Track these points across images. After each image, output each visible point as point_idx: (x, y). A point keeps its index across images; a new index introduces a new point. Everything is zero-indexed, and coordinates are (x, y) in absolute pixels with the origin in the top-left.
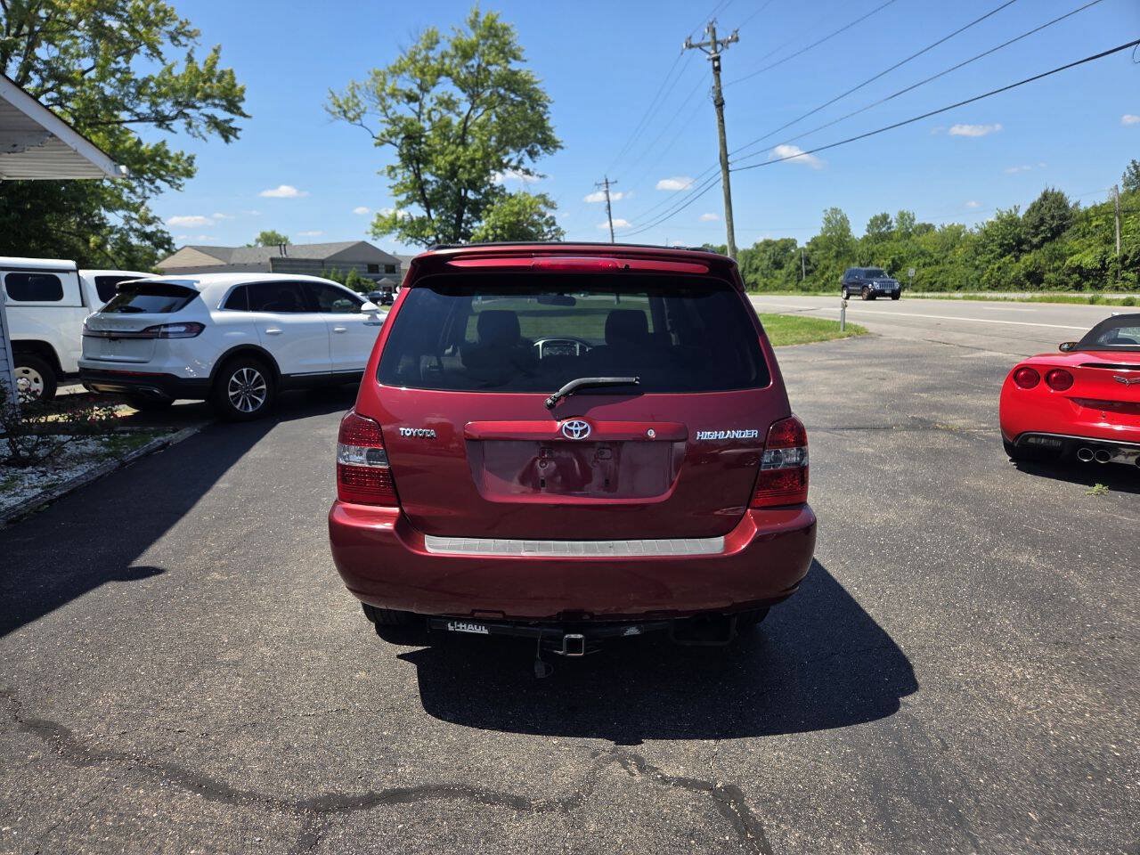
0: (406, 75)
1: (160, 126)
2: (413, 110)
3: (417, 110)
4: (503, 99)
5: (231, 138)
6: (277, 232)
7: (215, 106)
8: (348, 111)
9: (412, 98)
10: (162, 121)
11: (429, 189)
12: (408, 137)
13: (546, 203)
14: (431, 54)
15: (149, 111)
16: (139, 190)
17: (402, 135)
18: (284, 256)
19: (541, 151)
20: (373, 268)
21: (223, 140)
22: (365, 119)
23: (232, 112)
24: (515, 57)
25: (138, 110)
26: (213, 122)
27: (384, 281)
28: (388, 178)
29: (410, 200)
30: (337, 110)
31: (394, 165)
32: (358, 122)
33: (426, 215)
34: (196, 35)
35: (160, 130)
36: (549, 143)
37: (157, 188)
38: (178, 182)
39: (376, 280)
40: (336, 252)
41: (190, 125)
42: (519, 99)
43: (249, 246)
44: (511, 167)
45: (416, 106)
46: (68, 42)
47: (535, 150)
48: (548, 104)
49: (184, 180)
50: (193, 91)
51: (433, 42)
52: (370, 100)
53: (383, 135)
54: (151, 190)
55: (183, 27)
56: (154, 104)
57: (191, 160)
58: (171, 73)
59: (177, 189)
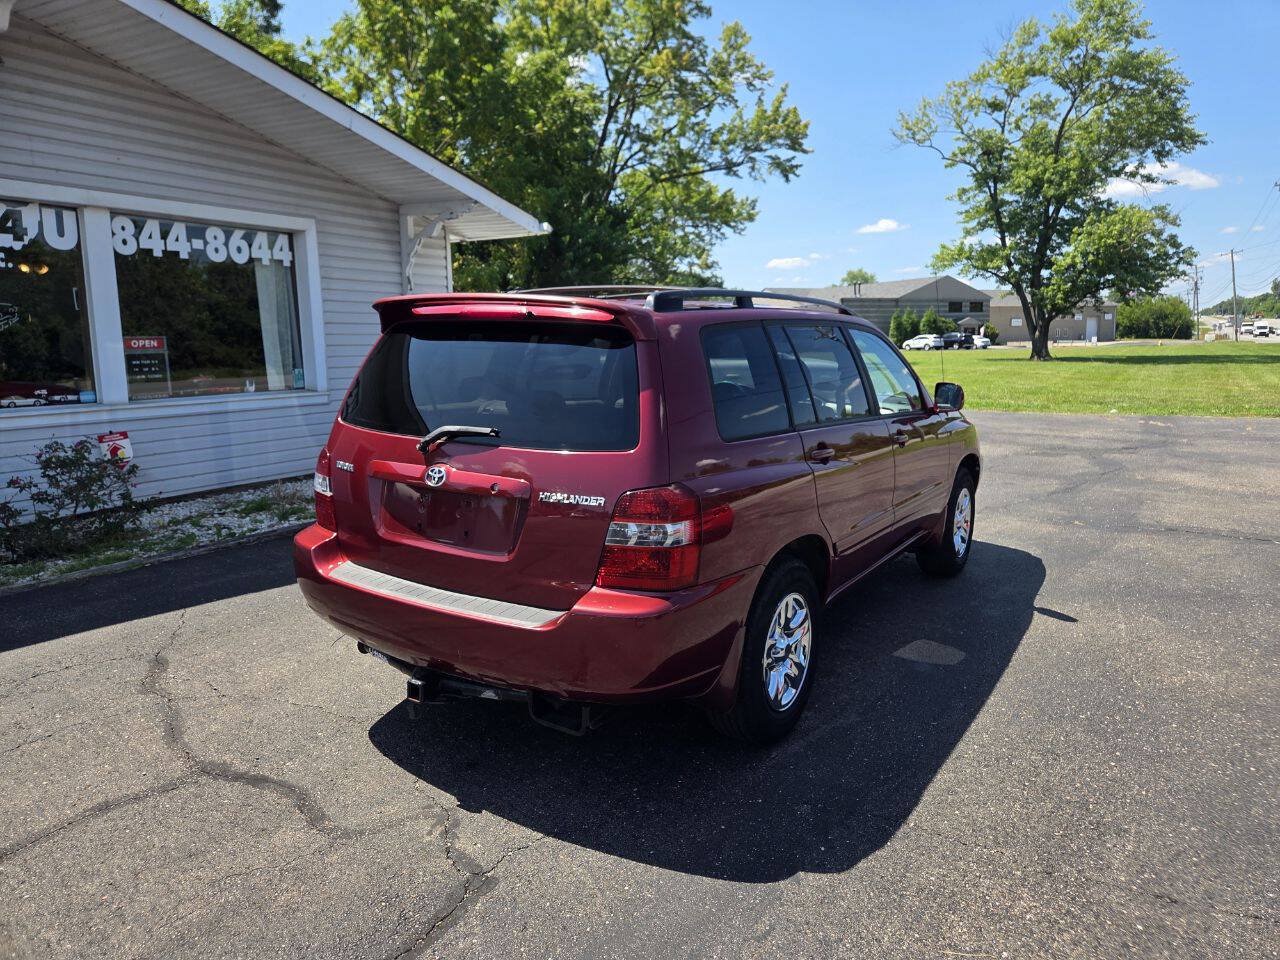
0: (991, 81)
1: (728, 174)
2: (997, 121)
3: (1001, 120)
4: (1117, 90)
5: (791, 176)
6: (864, 270)
7: (780, 146)
8: (916, 133)
9: (996, 106)
10: (730, 167)
11: (1005, 211)
12: (987, 153)
13: (1164, 217)
14: (1028, 49)
15: (720, 160)
16: (707, 238)
17: (980, 152)
18: (858, 296)
19: (1175, 150)
20: (955, 306)
21: (783, 180)
22: (936, 140)
23: (795, 150)
24: (1138, 35)
25: (710, 161)
26: (777, 163)
27: (966, 321)
28: (959, 202)
29: (983, 226)
30: (905, 132)
31: (967, 187)
32: (928, 143)
33: (1000, 242)
34: (770, 77)
35: (729, 177)
36: (1186, 139)
37: (723, 234)
38: (741, 226)
39: (956, 321)
40: (913, 289)
41: (753, 168)
42: (1144, 87)
43: (834, 286)
44: (1126, 173)
45: (999, 116)
46: (660, 103)
47: (1167, 149)
48: (1186, 88)
49: (747, 224)
50: (759, 133)
51: (1029, 36)
52: (942, 116)
53: (955, 155)
54: (717, 237)
55: (759, 71)
56: (725, 152)
57: (753, 205)
58: (741, 118)
59: (740, 233)
